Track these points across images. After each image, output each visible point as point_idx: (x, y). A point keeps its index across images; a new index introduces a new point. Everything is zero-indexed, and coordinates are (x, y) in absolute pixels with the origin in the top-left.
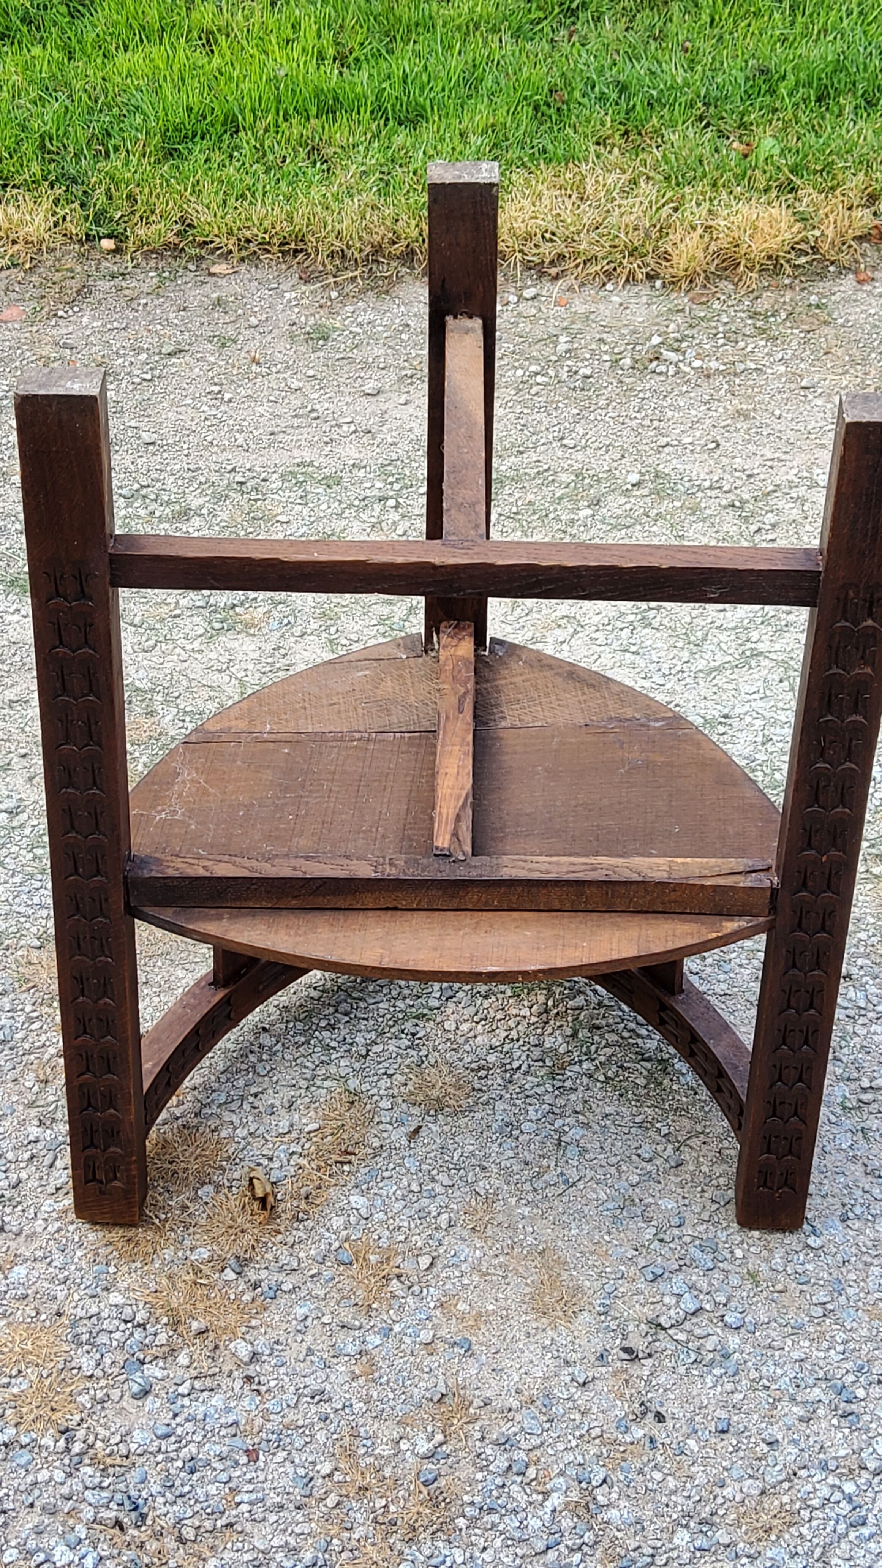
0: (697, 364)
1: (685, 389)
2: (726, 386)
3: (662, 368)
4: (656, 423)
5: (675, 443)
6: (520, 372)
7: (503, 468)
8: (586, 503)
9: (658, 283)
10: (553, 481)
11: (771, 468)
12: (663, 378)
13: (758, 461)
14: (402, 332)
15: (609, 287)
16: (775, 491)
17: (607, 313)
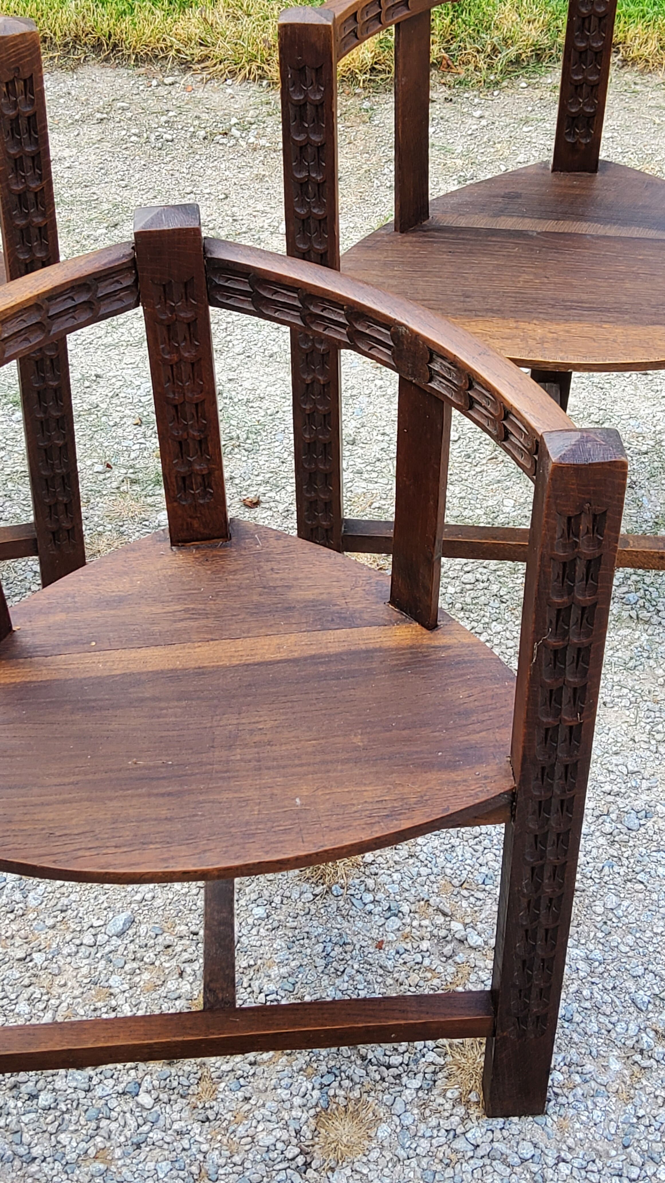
0: (252, 140)
1: (231, 156)
2: (262, 158)
3: (225, 141)
4: (195, 177)
5: (198, 192)
6: (124, 132)
7: (66, 195)
8: (106, 225)
9: (265, 83)
10: (95, 208)
11: (255, 216)
12: (221, 148)
13: (250, 210)
14: (62, 97)
15: (229, 82)
16: (245, 233)
17: (217, 100)
